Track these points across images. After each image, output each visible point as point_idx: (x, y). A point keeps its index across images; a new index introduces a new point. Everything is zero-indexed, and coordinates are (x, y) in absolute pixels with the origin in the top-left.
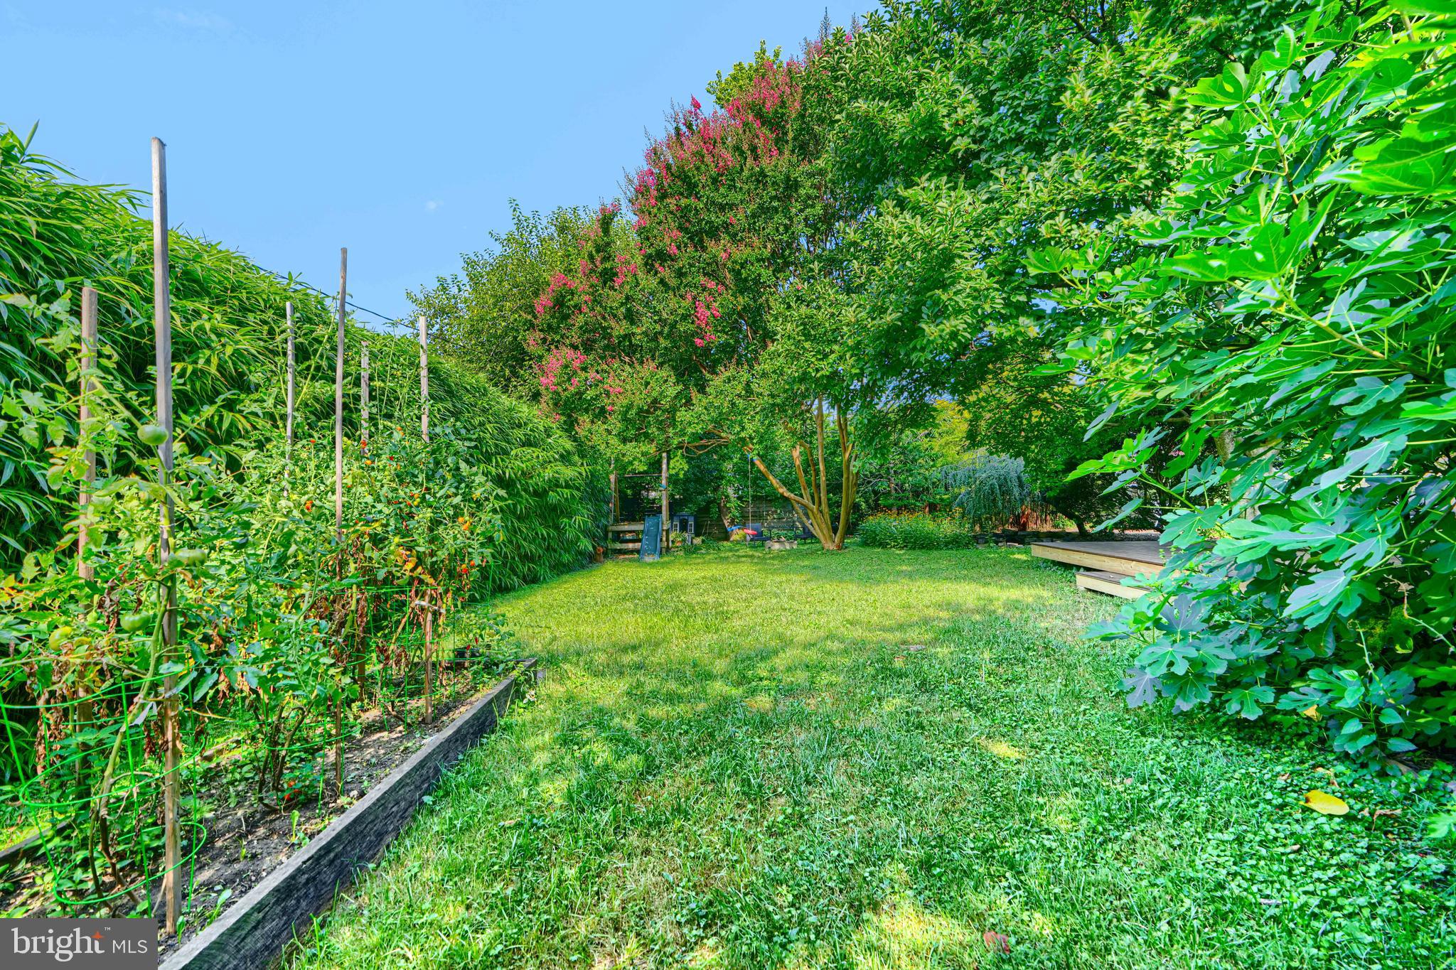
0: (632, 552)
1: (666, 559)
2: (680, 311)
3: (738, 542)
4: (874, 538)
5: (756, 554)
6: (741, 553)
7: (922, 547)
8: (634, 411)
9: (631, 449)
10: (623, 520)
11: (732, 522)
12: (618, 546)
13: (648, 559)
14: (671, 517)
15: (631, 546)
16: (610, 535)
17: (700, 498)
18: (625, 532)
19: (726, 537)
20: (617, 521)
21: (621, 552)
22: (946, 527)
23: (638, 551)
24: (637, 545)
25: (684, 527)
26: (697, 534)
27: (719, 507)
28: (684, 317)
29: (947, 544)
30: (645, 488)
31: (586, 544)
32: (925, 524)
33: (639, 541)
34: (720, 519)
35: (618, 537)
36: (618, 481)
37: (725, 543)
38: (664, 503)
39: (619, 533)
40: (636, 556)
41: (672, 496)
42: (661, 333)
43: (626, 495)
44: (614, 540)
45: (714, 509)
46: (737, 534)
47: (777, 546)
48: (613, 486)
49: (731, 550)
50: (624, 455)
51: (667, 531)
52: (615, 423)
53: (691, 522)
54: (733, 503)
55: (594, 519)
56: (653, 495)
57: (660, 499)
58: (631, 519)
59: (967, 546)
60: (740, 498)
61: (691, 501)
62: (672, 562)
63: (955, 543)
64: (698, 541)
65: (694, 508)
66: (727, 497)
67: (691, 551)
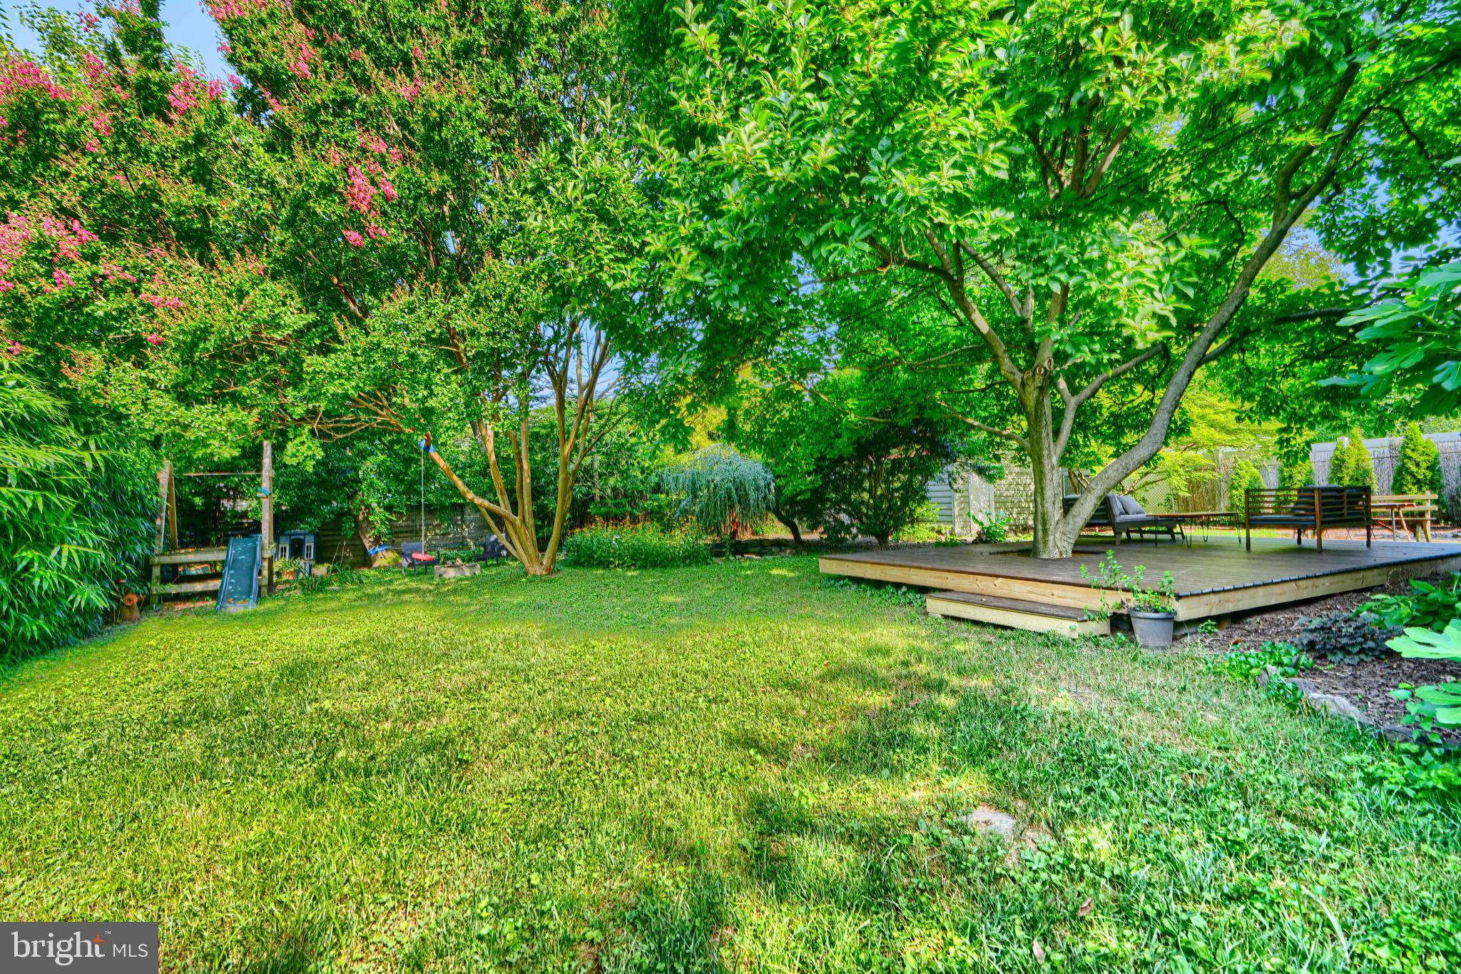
0: (202, 595)
1: (269, 605)
2: (318, 178)
3: (387, 569)
4: (591, 556)
5: (424, 587)
6: (396, 586)
7: (655, 565)
8: (211, 344)
9: (202, 418)
10: (184, 545)
11: (377, 541)
12: (172, 588)
13: (236, 609)
14: (277, 536)
15: (199, 587)
16: (156, 572)
17: (326, 509)
18: (189, 564)
19: (367, 561)
20: (170, 547)
21: (179, 598)
22: (678, 540)
23: (214, 594)
24: (213, 585)
25: (297, 550)
26: (320, 560)
27: (356, 522)
28: (327, 190)
29: (684, 559)
30: (227, 496)
31: (90, 595)
32: (650, 536)
33: (218, 575)
34: (358, 535)
35: (173, 574)
36: (178, 482)
37: (365, 571)
38: (266, 518)
39: (175, 566)
40: (211, 603)
41: (277, 506)
42: (273, 219)
43: (193, 505)
44: (164, 581)
45: (348, 525)
46: (384, 558)
47: (451, 573)
48: (164, 490)
49: (380, 583)
50: (186, 427)
51: (271, 560)
52: (166, 369)
53: (310, 542)
54: (379, 515)
55: (115, 545)
56: (242, 505)
57: (257, 511)
58: (202, 542)
59: (705, 561)
60: (389, 508)
61: (311, 513)
62: (282, 609)
63: (692, 558)
64: (321, 570)
65: (316, 523)
66: (368, 506)
67: (314, 587)
